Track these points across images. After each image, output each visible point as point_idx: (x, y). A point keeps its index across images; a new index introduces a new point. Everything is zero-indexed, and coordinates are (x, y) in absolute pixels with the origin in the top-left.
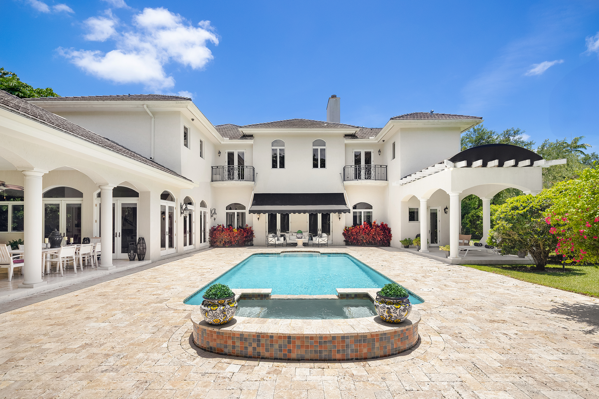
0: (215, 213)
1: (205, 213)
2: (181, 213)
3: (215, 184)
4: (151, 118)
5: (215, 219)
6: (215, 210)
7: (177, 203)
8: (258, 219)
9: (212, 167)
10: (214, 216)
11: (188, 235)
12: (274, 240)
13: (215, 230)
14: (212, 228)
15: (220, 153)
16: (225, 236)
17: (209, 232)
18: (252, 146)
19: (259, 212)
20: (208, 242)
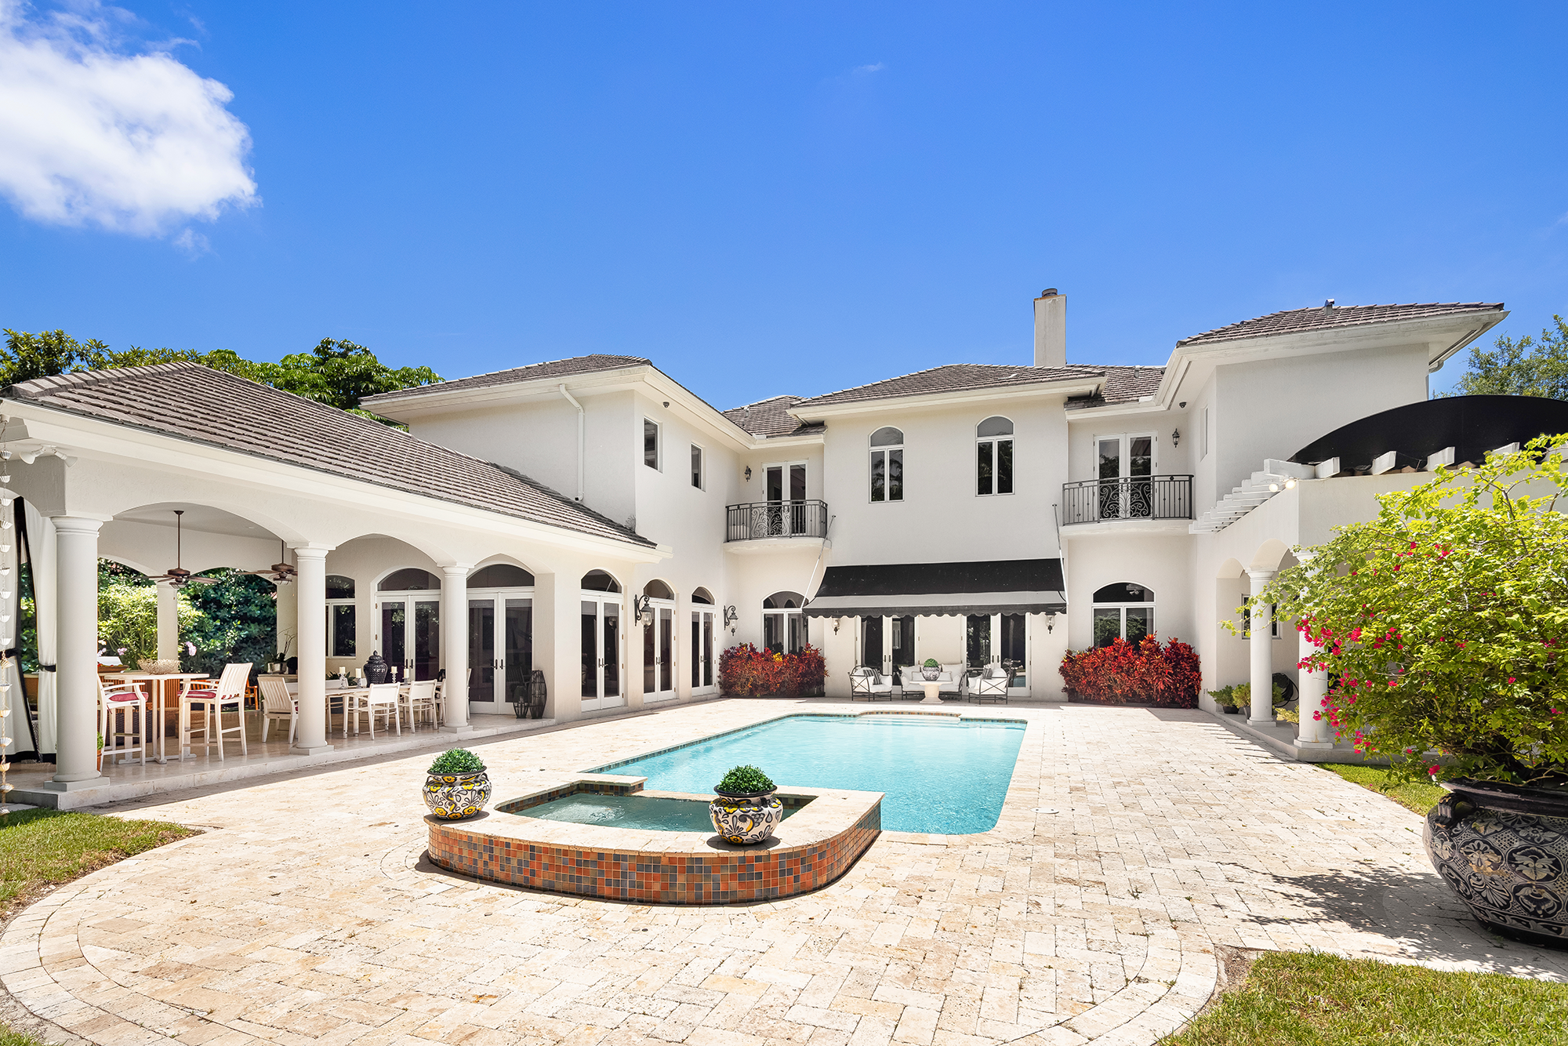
0: (734, 617)
1: (707, 616)
2: (637, 618)
3: (735, 547)
4: (578, 411)
5: (733, 631)
6: (734, 608)
7: (625, 597)
8: (836, 630)
9: (727, 507)
10: (733, 623)
11: (658, 668)
12: (865, 683)
13: (732, 656)
14: (727, 652)
15: (748, 471)
16: (754, 673)
17: (718, 661)
18: (821, 449)
19: (837, 613)
20: (717, 684)
